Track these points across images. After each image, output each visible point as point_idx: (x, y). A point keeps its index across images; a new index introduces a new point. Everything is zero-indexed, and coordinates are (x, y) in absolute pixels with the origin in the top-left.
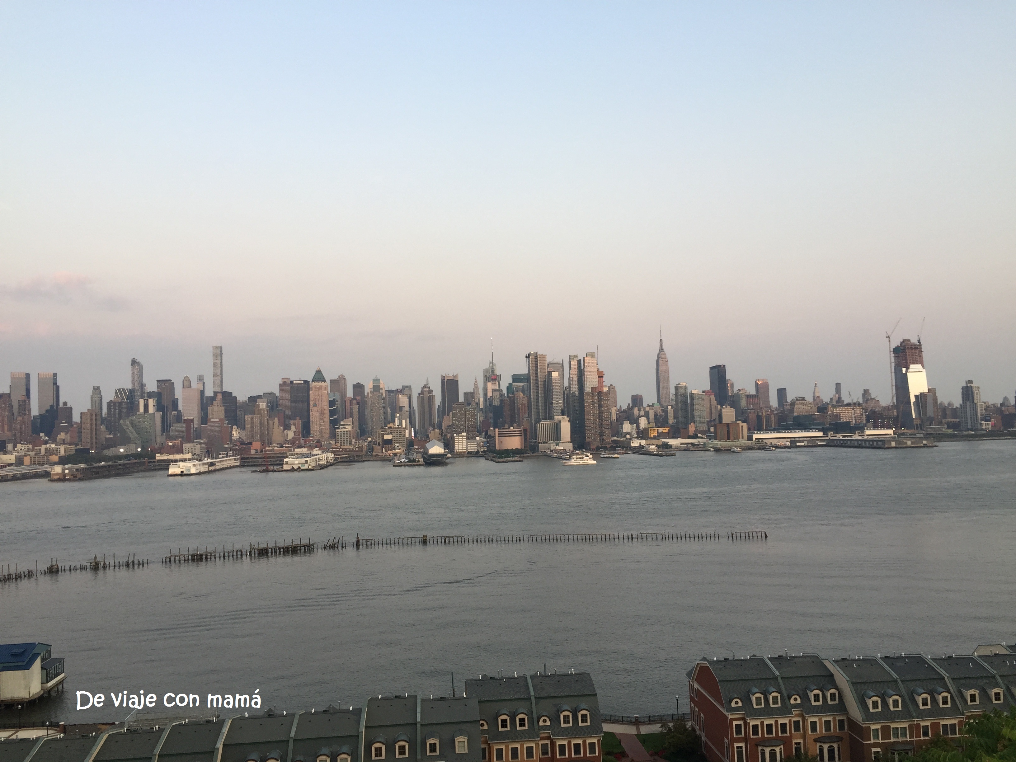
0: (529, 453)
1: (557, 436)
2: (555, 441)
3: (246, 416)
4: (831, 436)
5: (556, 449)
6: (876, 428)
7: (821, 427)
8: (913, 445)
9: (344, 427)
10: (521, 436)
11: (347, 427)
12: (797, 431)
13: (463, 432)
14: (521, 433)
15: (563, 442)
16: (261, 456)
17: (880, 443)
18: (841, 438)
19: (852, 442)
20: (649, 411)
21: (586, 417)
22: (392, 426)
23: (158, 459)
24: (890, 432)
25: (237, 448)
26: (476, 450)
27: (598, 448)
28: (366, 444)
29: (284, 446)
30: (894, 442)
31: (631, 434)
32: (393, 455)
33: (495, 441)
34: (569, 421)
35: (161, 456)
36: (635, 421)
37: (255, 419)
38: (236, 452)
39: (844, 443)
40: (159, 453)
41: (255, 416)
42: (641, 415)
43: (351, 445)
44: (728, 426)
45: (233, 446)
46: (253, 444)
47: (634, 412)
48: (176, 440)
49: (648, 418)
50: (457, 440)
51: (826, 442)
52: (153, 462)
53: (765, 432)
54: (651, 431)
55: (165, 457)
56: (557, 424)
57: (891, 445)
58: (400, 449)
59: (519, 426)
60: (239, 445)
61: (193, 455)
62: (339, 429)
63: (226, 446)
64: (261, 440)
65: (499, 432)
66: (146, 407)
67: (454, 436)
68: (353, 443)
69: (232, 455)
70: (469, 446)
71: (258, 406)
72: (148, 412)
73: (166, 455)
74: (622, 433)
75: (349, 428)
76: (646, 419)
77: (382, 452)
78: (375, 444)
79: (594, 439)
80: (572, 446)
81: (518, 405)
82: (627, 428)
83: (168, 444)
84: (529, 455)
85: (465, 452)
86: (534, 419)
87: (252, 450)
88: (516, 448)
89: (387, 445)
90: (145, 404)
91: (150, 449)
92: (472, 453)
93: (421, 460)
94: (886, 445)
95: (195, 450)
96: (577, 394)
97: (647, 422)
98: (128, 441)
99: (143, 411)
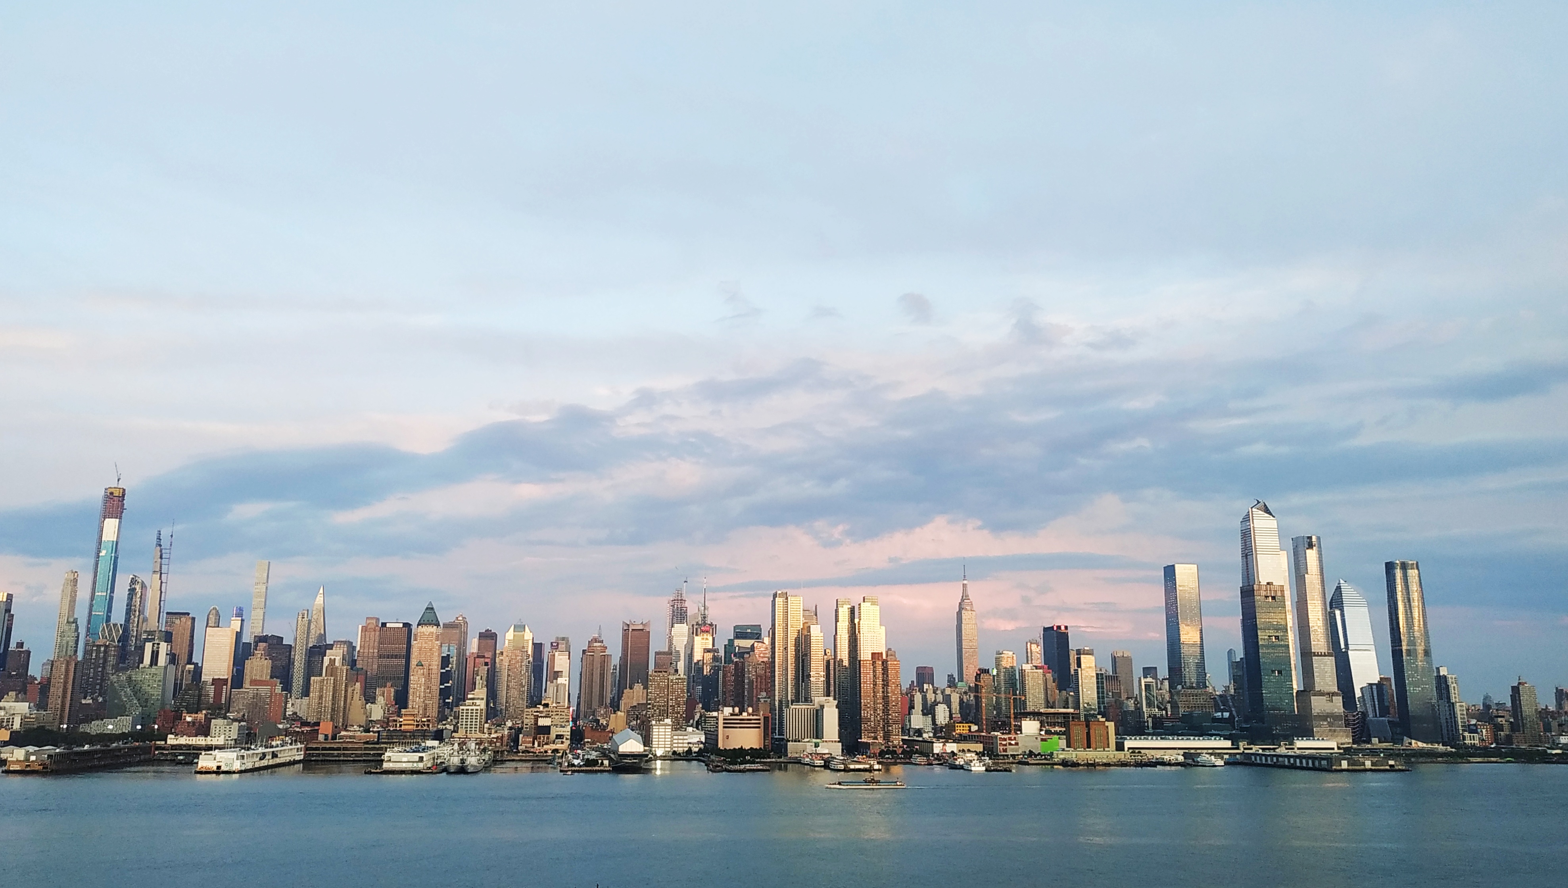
0: (773, 758)
1: (818, 733)
2: (814, 739)
3: (312, 678)
4: (1245, 749)
5: (818, 752)
6: (1311, 738)
7: (1228, 733)
8: (1373, 768)
9: (473, 703)
10: (759, 727)
11: (478, 702)
12: (1192, 738)
13: (667, 718)
14: (759, 723)
15: (826, 741)
16: (339, 745)
17: (1324, 763)
18: (1260, 751)
19: (1280, 759)
20: (950, 695)
21: (862, 701)
22: (550, 703)
23: (172, 743)
24: (1333, 744)
25: (298, 730)
26: (686, 749)
27: (882, 754)
28: (506, 732)
29: (371, 729)
30: (1346, 762)
31: (922, 732)
32: (552, 753)
33: (717, 735)
34: (837, 707)
35: (177, 739)
36: (929, 710)
37: (327, 683)
38: (297, 737)
39: (1266, 760)
40: (172, 734)
41: (327, 679)
42: (938, 700)
43: (483, 733)
44: (1088, 726)
45: (291, 727)
46: (321, 724)
47: (926, 696)
48: (197, 713)
49: (949, 707)
50: (657, 730)
51: (1238, 756)
52: (164, 749)
53: (1142, 737)
54: (959, 728)
55: (183, 740)
56: (817, 711)
57: (1341, 765)
58: (562, 743)
59: (756, 712)
60: (299, 725)
61: (227, 740)
62: (465, 705)
63: (280, 726)
64: (332, 719)
65: (724, 719)
66: (155, 655)
67: (652, 725)
68: (486, 730)
69: (290, 741)
70: (675, 741)
71: (332, 662)
72: (156, 664)
73: (185, 737)
74: (909, 730)
75: (482, 705)
76: (946, 707)
77: (534, 748)
78: (521, 733)
79: (875, 738)
80: (841, 748)
81: (750, 675)
82: (918, 720)
83: (185, 719)
84: (774, 760)
85: (669, 752)
86: (779, 701)
87: (319, 735)
88: (751, 748)
89: (542, 736)
90: (153, 652)
91: (156, 727)
92: (679, 754)
93: (606, 762)
94: (1332, 766)
95: (230, 731)
96: (847, 662)
97: (948, 714)
98: (121, 711)
99: (149, 663)
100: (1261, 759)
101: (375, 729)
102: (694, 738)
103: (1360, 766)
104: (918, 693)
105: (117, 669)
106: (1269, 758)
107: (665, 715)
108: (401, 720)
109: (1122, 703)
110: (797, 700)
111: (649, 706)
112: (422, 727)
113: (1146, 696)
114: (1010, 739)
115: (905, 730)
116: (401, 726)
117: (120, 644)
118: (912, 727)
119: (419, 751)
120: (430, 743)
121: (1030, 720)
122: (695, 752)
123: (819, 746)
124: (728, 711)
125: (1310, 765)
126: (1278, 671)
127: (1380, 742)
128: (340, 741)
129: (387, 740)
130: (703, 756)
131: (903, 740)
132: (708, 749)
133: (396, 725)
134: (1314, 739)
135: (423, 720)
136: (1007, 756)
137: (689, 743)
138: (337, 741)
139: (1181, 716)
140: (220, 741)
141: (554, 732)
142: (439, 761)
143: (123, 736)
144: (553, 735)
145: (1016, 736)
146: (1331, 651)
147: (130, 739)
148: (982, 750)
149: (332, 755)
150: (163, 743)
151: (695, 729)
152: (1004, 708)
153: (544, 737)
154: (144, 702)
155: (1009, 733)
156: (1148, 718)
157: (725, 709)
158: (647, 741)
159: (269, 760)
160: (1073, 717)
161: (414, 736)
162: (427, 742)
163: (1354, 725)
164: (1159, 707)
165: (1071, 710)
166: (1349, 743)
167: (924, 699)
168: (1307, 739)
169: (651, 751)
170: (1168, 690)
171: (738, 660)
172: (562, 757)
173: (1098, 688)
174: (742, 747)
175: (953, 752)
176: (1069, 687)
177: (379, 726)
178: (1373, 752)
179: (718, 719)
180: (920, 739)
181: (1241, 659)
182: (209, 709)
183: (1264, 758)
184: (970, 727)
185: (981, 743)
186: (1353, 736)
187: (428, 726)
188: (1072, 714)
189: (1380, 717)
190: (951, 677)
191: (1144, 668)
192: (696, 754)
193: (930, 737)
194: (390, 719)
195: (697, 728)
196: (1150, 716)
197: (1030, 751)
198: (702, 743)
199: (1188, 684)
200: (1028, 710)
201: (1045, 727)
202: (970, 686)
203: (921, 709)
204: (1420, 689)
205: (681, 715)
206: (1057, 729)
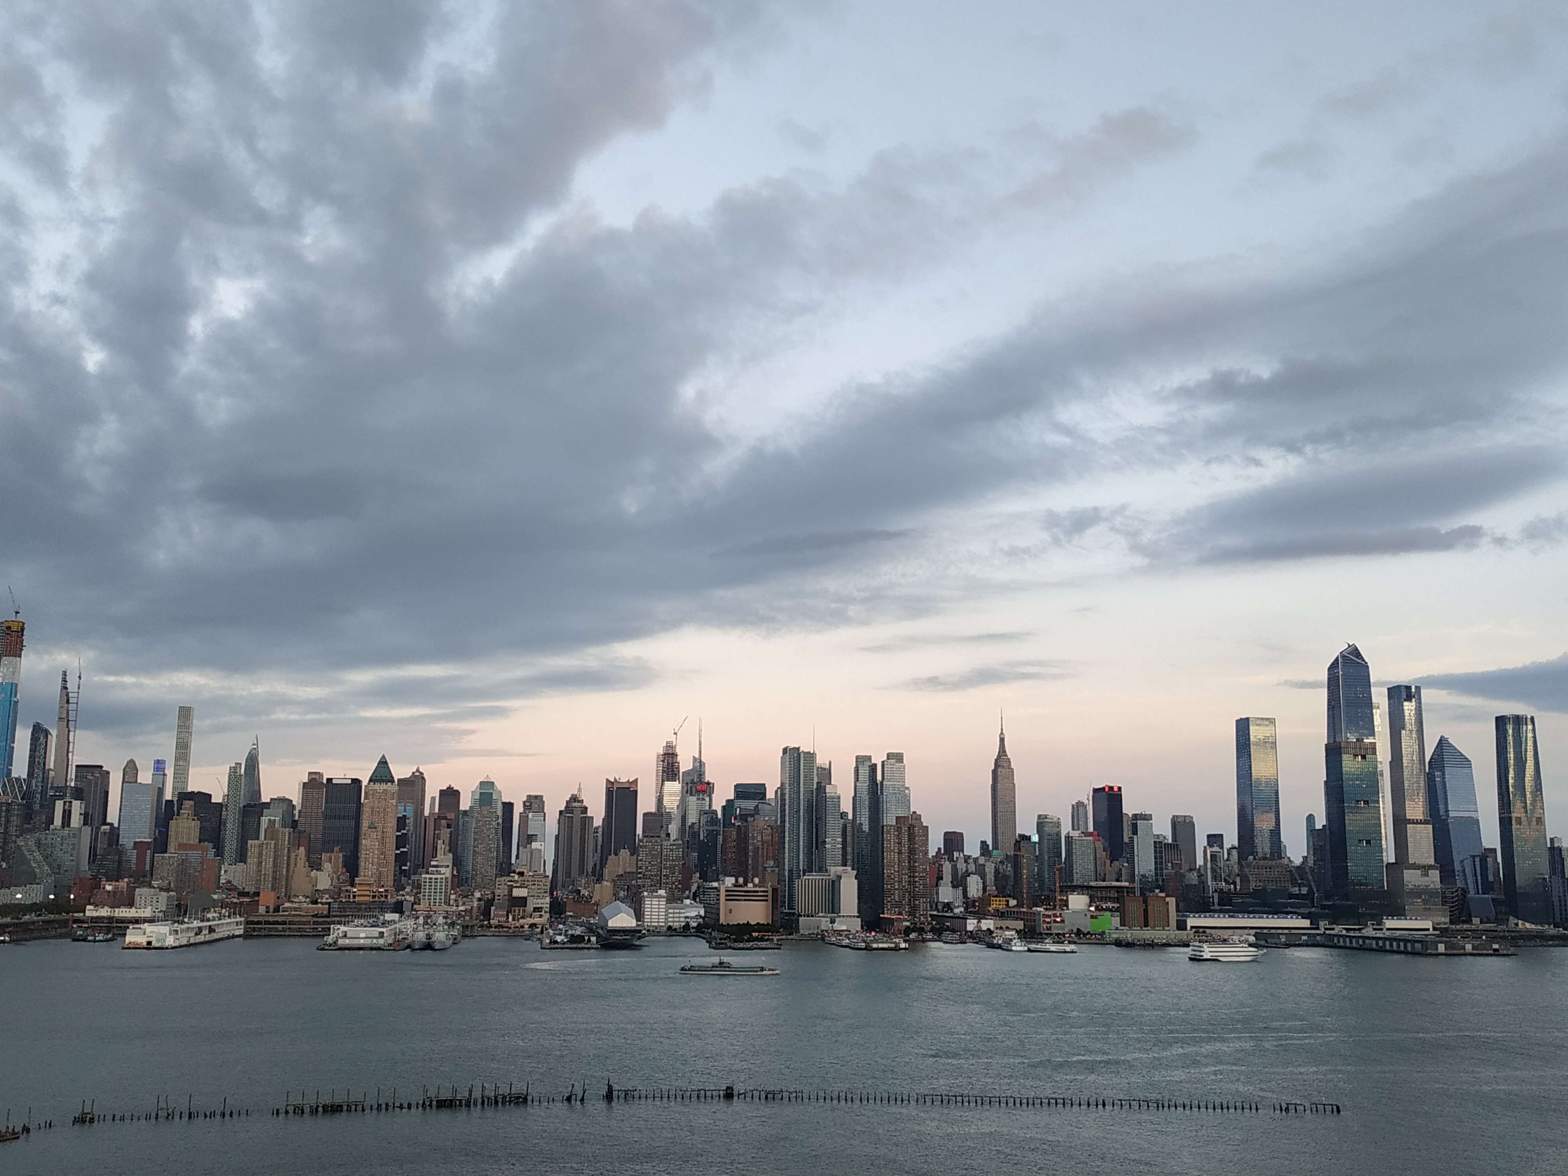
0: (781, 934)
1: (833, 906)
2: (829, 913)
3: (250, 842)
4: (1326, 929)
5: (834, 929)
6: (1403, 918)
7: (1306, 911)
8: (1475, 952)
9: (437, 871)
10: (767, 900)
11: (443, 870)
12: (1265, 916)
13: (660, 889)
14: (767, 896)
15: (843, 916)
16: (283, 919)
17: (1418, 946)
18: (1344, 932)
19: (1367, 941)
20: (984, 865)
21: (885, 871)
22: (525, 871)
23: (91, 915)
24: (1428, 924)
25: (235, 900)
26: (683, 924)
27: (907, 931)
28: (475, 904)
29: (319, 901)
30: (1443, 945)
31: (952, 906)
32: (529, 928)
33: (719, 909)
34: (856, 878)
35: (96, 911)
36: (959, 882)
37: (267, 848)
38: (235, 909)
39: (1351, 942)
40: (90, 904)
41: (267, 843)
42: (970, 871)
43: (449, 905)
44: (1145, 901)
45: (227, 898)
46: (261, 894)
47: (956, 865)
48: (117, 881)
49: (983, 877)
50: (650, 903)
51: (1318, 938)
52: (82, 922)
53: (1208, 915)
54: (994, 902)
55: (104, 912)
56: (833, 881)
57: (1437, 949)
58: (541, 916)
59: (762, 883)
60: (236, 896)
61: (154, 912)
62: (427, 873)
63: (215, 897)
64: (273, 889)
65: (727, 891)
66: (67, 815)
67: (643, 896)
68: (452, 902)
69: (227, 914)
70: (670, 915)
71: (272, 823)
72: (69, 826)
73: (106, 908)
74: (936, 905)
75: (447, 872)
76: (979, 878)
77: (508, 922)
78: (492, 905)
79: (900, 913)
80: (860, 924)
81: (755, 841)
82: (946, 893)
83: (104, 888)
84: (784, 937)
85: (663, 926)
86: (789, 870)
87: (260, 907)
88: (758, 924)
89: (517, 908)
90: (64, 811)
91: (72, 897)
92: (675, 929)
93: (593, 939)
94: (1426, 949)
95: (158, 902)
96: (867, 827)
97: (982, 886)
98: (31, 878)
99: (60, 824)
100: (1344, 942)
101: (324, 900)
102: (693, 911)
103: (1459, 950)
104: (947, 863)
105: (22, 832)
106: (1354, 940)
107: (658, 885)
108: (355, 890)
109: (1183, 876)
110: (809, 869)
111: (639, 876)
112: (379, 898)
113: (1212, 868)
114: (1055, 916)
115: (935, 905)
116: (354, 897)
117: (25, 801)
118: (940, 900)
119: (378, 926)
120: (389, 916)
121: (1078, 894)
122: (693, 928)
123: (834, 922)
124: (730, 881)
125: (1402, 948)
126: (1366, 841)
127: (1481, 922)
128: (285, 913)
129: (339, 913)
130: (703, 932)
131: (931, 915)
132: (707, 924)
133: (349, 896)
134: (1406, 919)
135: (380, 890)
136: (1051, 934)
137: (686, 917)
138: (281, 913)
139: (1251, 891)
140: (147, 913)
141: (531, 904)
142: (401, 937)
143: (34, 908)
144: (530, 907)
145: (1062, 912)
146: (1429, 818)
147: (44, 910)
148: (1022, 928)
149: (277, 930)
150: (81, 914)
151: (693, 902)
152: (1047, 880)
153: (519, 910)
154: (57, 869)
155: (1054, 909)
156: (1213, 893)
157: (727, 879)
158: (639, 915)
159: (205, 935)
160: (1127, 892)
161: (370, 908)
162: (386, 915)
163: (1453, 902)
164: (1226, 881)
165: (1127, 884)
166: (1445, 923)
167: (955, 869)
168: (1397, 919)
169: (643, 926)
170: (1237, 861)
171: (740, 824)
172: (542, 932)
173: (1156, 858)
174: (748, 922)
175: (989, 929)
176: (1122, 857)
177: (327, 896)
178: (1476, 934)
179: (719, 891)
180: (951, 915)
181: (1324, 826)
182: (131, 877)
183: (1348, 940)
184: (1007, 901)
185: (1021, 919)
186: (1450, 916)
187: (386, 896)
188: (1127, 888)
189: (1483, 893)
190: (984, 843)
191: (1209, 836)
192: (694, 930)
193: (961, 912)
194: (343, 888)
195: (694, 899)
196: (1216, 891)
197: (1078, 930)
198: (701, 917)
199: (1260, 855)
200: (1075, 883)
201: (1095, 902)
202: (1007, 855)
203: (951, 880)
204: (1530, 862)
205: (676, 886)
206: (1110, 905)
